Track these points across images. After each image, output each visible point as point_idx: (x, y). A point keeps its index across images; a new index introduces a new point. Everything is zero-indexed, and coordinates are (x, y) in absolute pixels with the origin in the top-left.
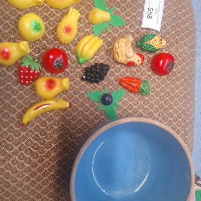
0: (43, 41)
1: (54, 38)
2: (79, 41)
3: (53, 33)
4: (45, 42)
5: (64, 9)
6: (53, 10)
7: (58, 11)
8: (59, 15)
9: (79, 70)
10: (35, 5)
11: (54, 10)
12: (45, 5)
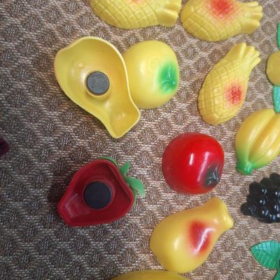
0: (164, 114)
1: (189, 108)
2: (243, 120)
3: (188, 96)
4: (169, 116)
5: (218, 42)
6: (193, 41)
7: (205, 44)
8: (205, 55)
9: (237, 189)
10: (157, 23)
11: (196, 41)
12: (178, 27)
